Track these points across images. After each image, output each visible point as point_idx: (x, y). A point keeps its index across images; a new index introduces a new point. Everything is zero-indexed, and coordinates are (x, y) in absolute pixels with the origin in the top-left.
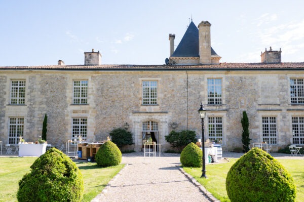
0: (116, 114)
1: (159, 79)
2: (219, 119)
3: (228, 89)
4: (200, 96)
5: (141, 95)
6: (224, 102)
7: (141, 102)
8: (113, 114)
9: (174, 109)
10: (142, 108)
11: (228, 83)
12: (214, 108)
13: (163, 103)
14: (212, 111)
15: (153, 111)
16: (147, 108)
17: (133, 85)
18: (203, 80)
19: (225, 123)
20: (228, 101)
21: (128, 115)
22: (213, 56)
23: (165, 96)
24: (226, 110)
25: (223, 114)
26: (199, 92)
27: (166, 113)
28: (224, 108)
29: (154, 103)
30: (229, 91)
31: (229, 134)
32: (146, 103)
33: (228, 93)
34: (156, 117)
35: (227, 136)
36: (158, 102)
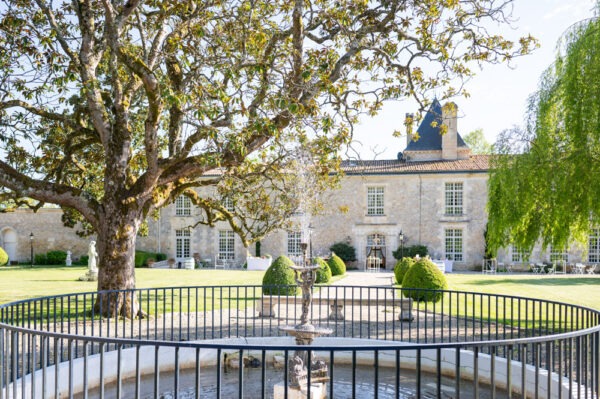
0: (336, 226)
1: (387, 184)
2: (459, 232)
3: (471, 195)
4: (435, 205)
5: (365, 203)
6: (464, 211)
7: (366, 212)
8: (333, 227)
9: (405, 220)
10: (367, 219)
11: (470, 189)
12: (453, 219)
13: (391, 213)
14: (450, 222)
15: (379, 222)
16: (373, 220)
17: (356, 192)
18: (440, 185)
19: (466, 237)
20: (470, 210)
21: (350, 228)
22: (460, 148)
23: (394, 204)
24: (468, 221)
25: (464, 226)
26: (435, 200)
27: (395, 224)
28: (465, 218)
29: (380, 212)
30: (471, 198)
31: (469, 249)
32: (371, 213)
33: (470, 201)
34: (382, 230)
35: (468, 253)
36: (385, 212)
